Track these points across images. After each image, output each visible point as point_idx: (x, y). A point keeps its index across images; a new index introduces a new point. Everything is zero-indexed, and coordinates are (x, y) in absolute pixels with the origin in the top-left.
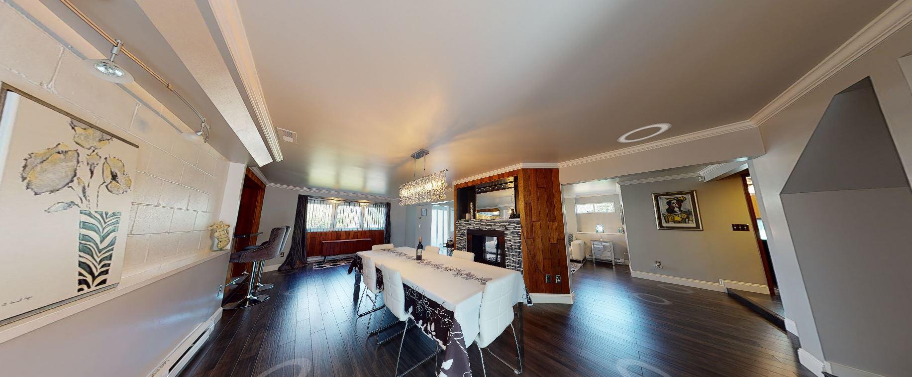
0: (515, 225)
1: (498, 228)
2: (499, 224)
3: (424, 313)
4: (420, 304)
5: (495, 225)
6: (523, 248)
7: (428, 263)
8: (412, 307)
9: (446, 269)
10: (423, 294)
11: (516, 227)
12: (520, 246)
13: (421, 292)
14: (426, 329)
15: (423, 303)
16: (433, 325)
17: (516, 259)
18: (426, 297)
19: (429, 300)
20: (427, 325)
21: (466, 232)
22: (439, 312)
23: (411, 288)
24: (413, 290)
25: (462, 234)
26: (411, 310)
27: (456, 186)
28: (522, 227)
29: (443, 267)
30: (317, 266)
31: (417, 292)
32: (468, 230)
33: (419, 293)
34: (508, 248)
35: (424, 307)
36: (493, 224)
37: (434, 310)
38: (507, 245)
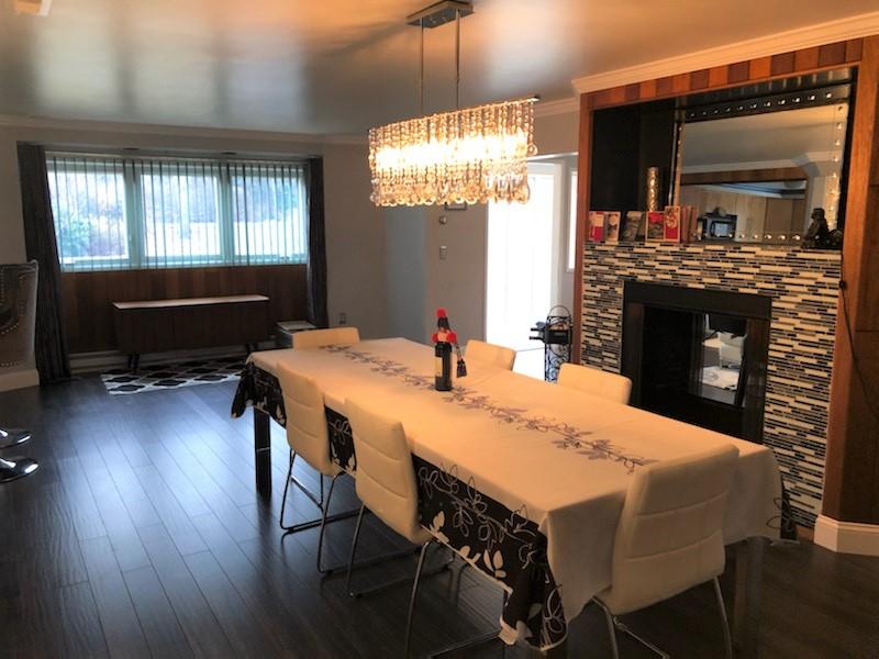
0: (820, 277)
1: (752, 285)
2: (757, 270)
3: (474, 529)
4: (464, 508)
5: (734, 270)
6: (837, 365)
7: (478, 403)
8: (441, 514)
9: (533, 425)
10: (472, 485)
11: (822, 285)
12: (829, 357)
13: (466, 481)
14: (480, 564)
15: (470, 505)
16: (498, 557)
17: (805, 403)
18: (479, 493)
19: (485, 498)
20: (482, 556)
21: (620, 291)
22: (511, 529)
23: (438, 470)
24: (444, 473)
25: (604, 300)
26: (440, 520)
27: (590, 98)
28: (843, 285)
29: (523, 415)
30: (117, 385)
31: (454, 478)
32: (631, 284)
33: (459, 482)
34: (779, 362)
35: (473, 515)
36: (731, 265)
37: (497, 523)
38: (776, 351)
